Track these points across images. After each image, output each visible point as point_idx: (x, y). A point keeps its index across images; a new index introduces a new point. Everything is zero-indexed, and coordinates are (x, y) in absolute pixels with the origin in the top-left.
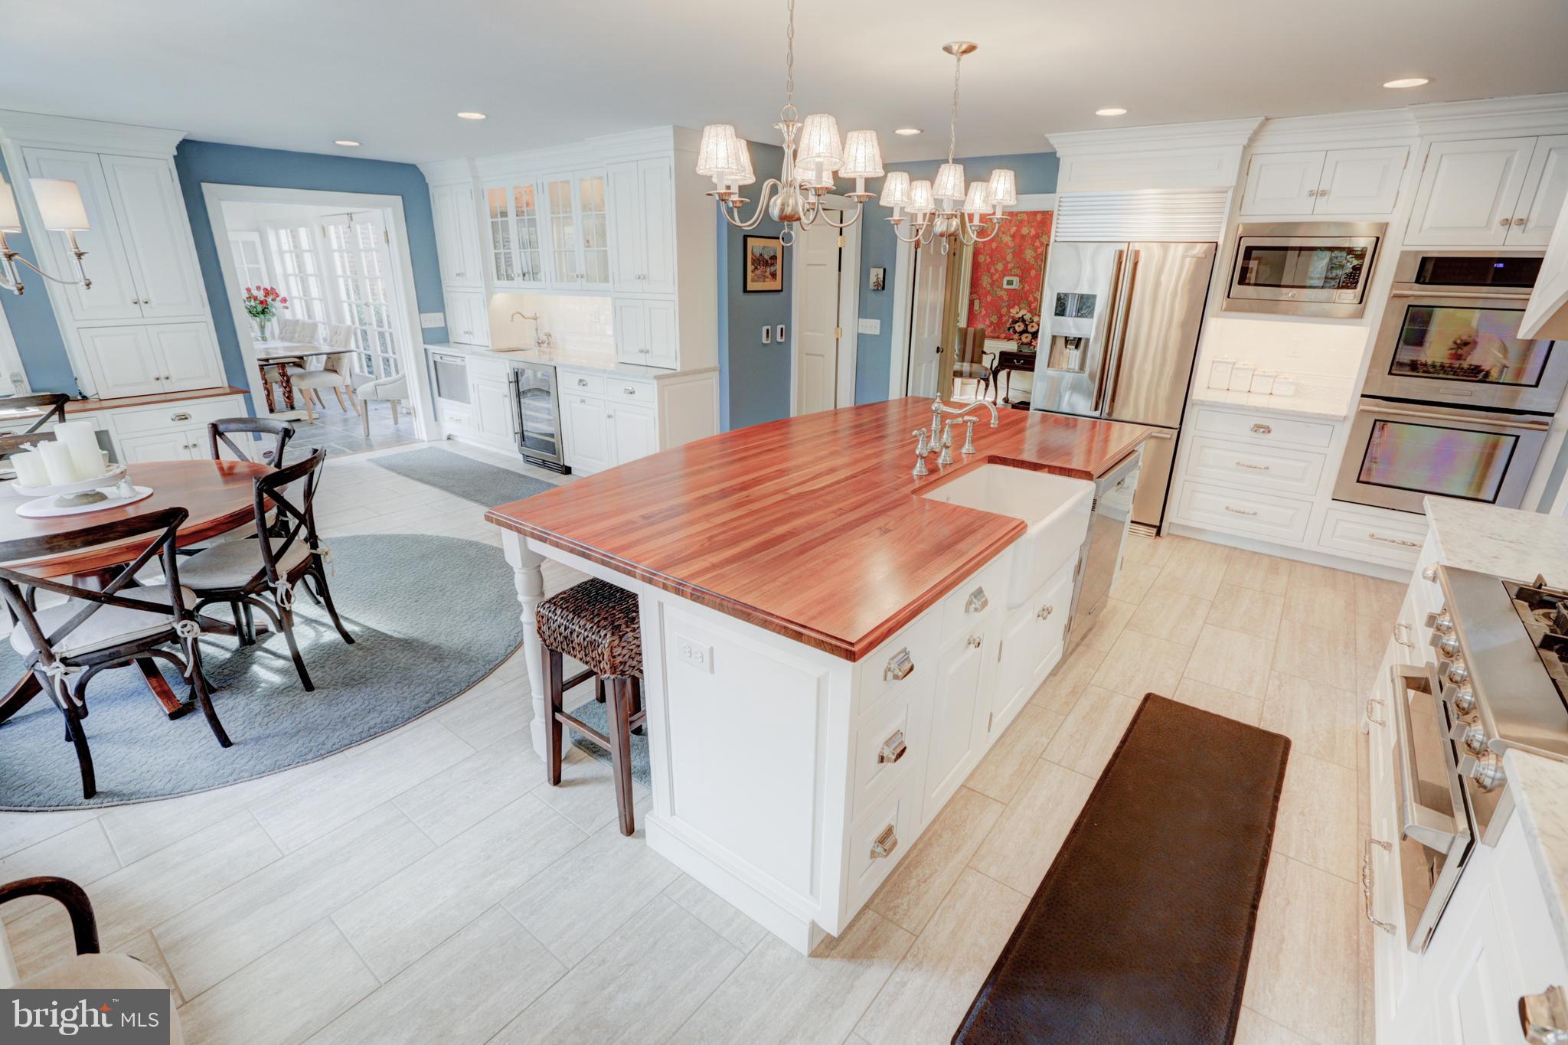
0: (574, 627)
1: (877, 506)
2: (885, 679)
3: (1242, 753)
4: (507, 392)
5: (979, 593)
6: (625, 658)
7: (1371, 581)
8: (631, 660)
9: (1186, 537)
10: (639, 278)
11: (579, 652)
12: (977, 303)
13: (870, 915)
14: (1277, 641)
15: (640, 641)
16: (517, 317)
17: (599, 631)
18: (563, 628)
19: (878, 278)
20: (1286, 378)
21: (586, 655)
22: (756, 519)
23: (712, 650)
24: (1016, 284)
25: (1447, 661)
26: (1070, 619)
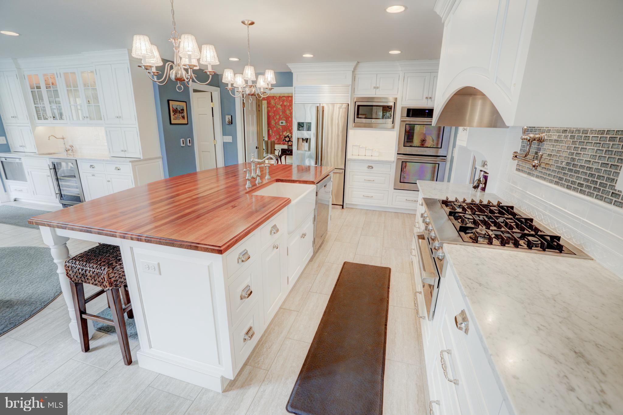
0: (87, 268)
1: (231, 199)
2: (238, 262)
3: (377, 276)
4: (49, 174)
5: (275, 226)
6: (116, 278)
7: (408, 215)
8: (120, 279)
9: (352, 208)
10: (117, 117)
11: (91, 280)
12: (270, 131)
13: (248, 368)
14: (383, 237)
15: (124, 269)
16: (51, 138)
17: (101, 268)
18: (80, 270)
19: (229, 120)
20: (375, 150)
21: (95, 281)
22: (177, 208)
23: (159, 264)
24: (284, 124)
25: (427, 225)
26: (314, 239)
